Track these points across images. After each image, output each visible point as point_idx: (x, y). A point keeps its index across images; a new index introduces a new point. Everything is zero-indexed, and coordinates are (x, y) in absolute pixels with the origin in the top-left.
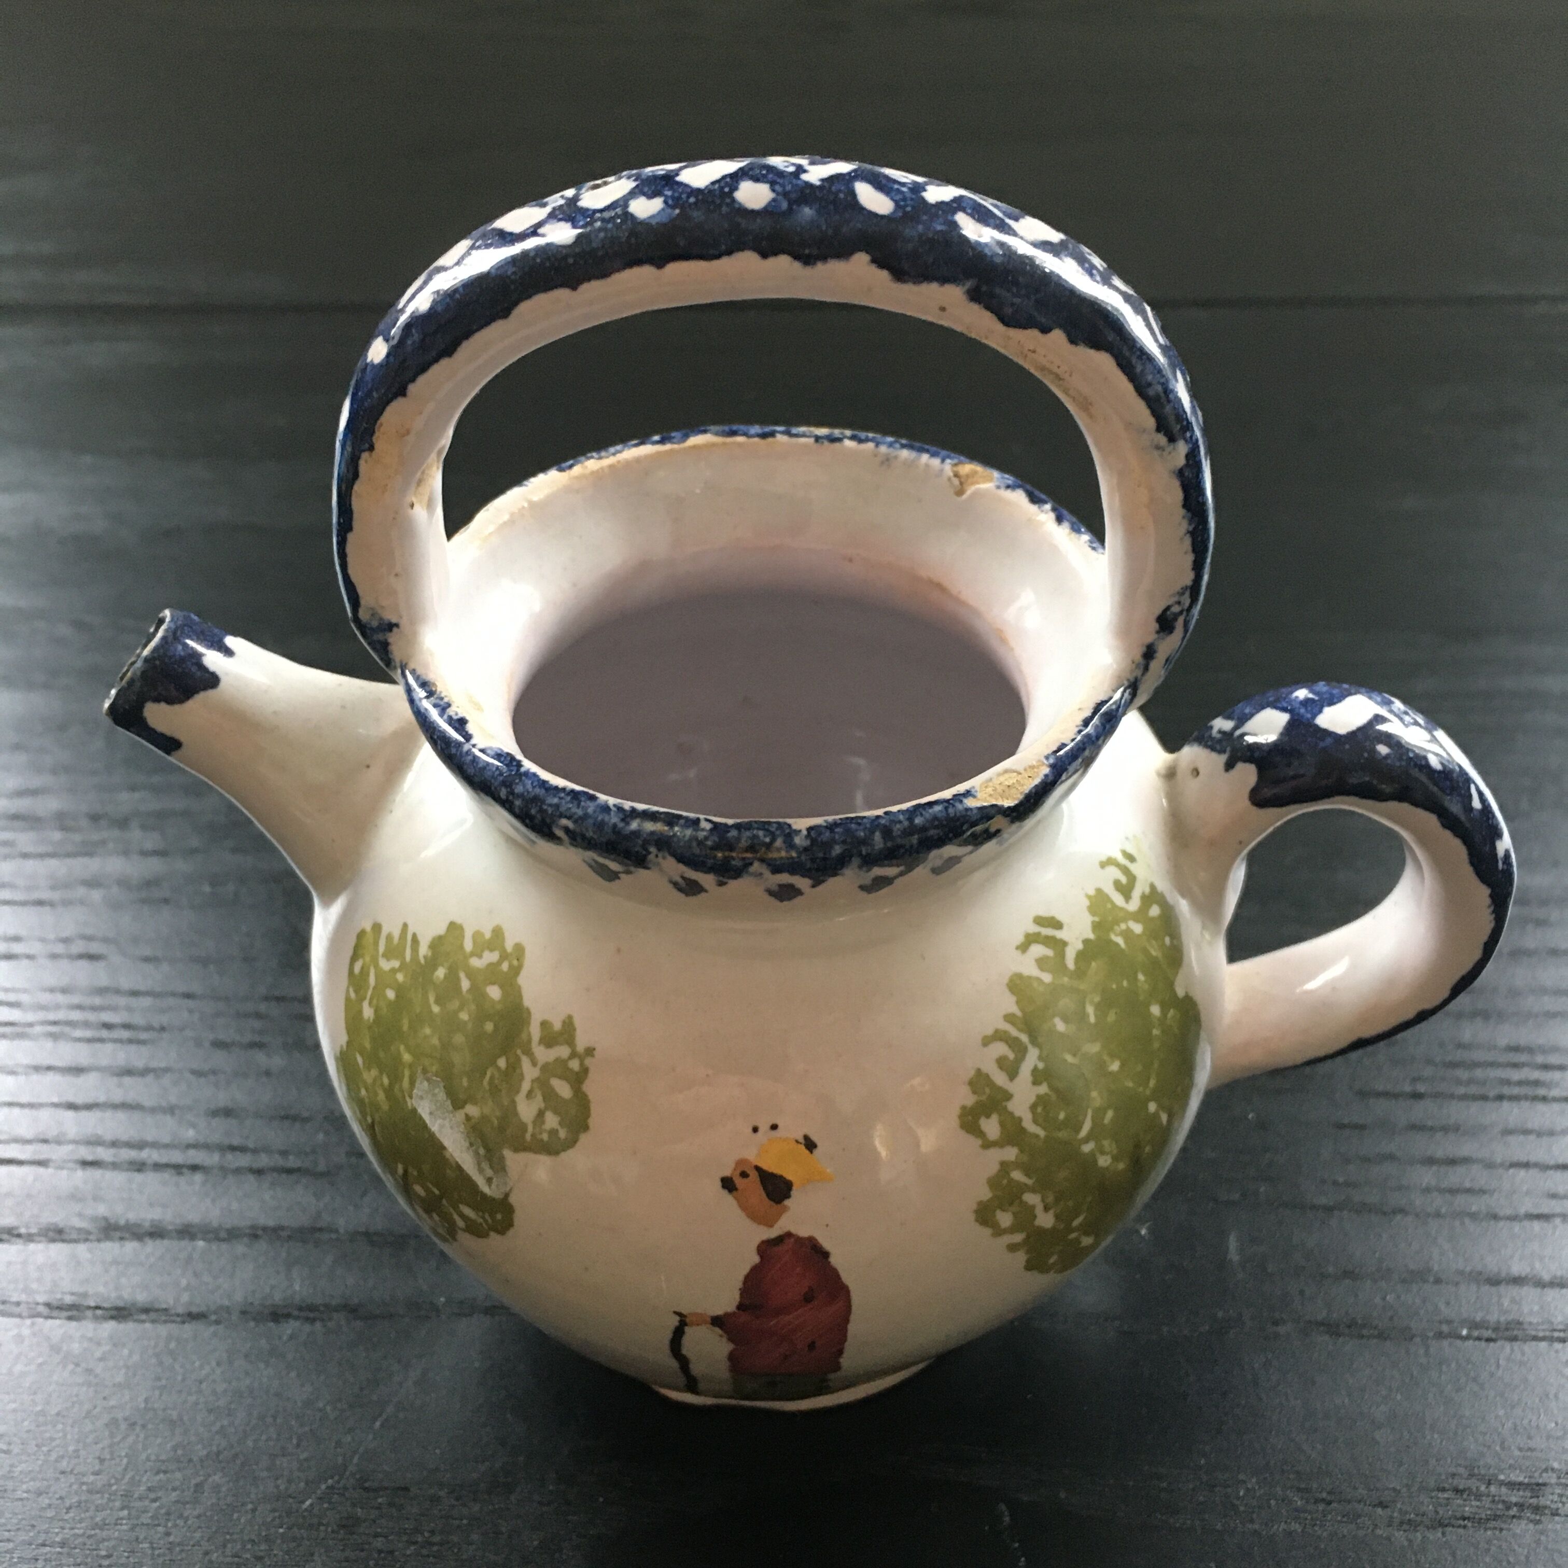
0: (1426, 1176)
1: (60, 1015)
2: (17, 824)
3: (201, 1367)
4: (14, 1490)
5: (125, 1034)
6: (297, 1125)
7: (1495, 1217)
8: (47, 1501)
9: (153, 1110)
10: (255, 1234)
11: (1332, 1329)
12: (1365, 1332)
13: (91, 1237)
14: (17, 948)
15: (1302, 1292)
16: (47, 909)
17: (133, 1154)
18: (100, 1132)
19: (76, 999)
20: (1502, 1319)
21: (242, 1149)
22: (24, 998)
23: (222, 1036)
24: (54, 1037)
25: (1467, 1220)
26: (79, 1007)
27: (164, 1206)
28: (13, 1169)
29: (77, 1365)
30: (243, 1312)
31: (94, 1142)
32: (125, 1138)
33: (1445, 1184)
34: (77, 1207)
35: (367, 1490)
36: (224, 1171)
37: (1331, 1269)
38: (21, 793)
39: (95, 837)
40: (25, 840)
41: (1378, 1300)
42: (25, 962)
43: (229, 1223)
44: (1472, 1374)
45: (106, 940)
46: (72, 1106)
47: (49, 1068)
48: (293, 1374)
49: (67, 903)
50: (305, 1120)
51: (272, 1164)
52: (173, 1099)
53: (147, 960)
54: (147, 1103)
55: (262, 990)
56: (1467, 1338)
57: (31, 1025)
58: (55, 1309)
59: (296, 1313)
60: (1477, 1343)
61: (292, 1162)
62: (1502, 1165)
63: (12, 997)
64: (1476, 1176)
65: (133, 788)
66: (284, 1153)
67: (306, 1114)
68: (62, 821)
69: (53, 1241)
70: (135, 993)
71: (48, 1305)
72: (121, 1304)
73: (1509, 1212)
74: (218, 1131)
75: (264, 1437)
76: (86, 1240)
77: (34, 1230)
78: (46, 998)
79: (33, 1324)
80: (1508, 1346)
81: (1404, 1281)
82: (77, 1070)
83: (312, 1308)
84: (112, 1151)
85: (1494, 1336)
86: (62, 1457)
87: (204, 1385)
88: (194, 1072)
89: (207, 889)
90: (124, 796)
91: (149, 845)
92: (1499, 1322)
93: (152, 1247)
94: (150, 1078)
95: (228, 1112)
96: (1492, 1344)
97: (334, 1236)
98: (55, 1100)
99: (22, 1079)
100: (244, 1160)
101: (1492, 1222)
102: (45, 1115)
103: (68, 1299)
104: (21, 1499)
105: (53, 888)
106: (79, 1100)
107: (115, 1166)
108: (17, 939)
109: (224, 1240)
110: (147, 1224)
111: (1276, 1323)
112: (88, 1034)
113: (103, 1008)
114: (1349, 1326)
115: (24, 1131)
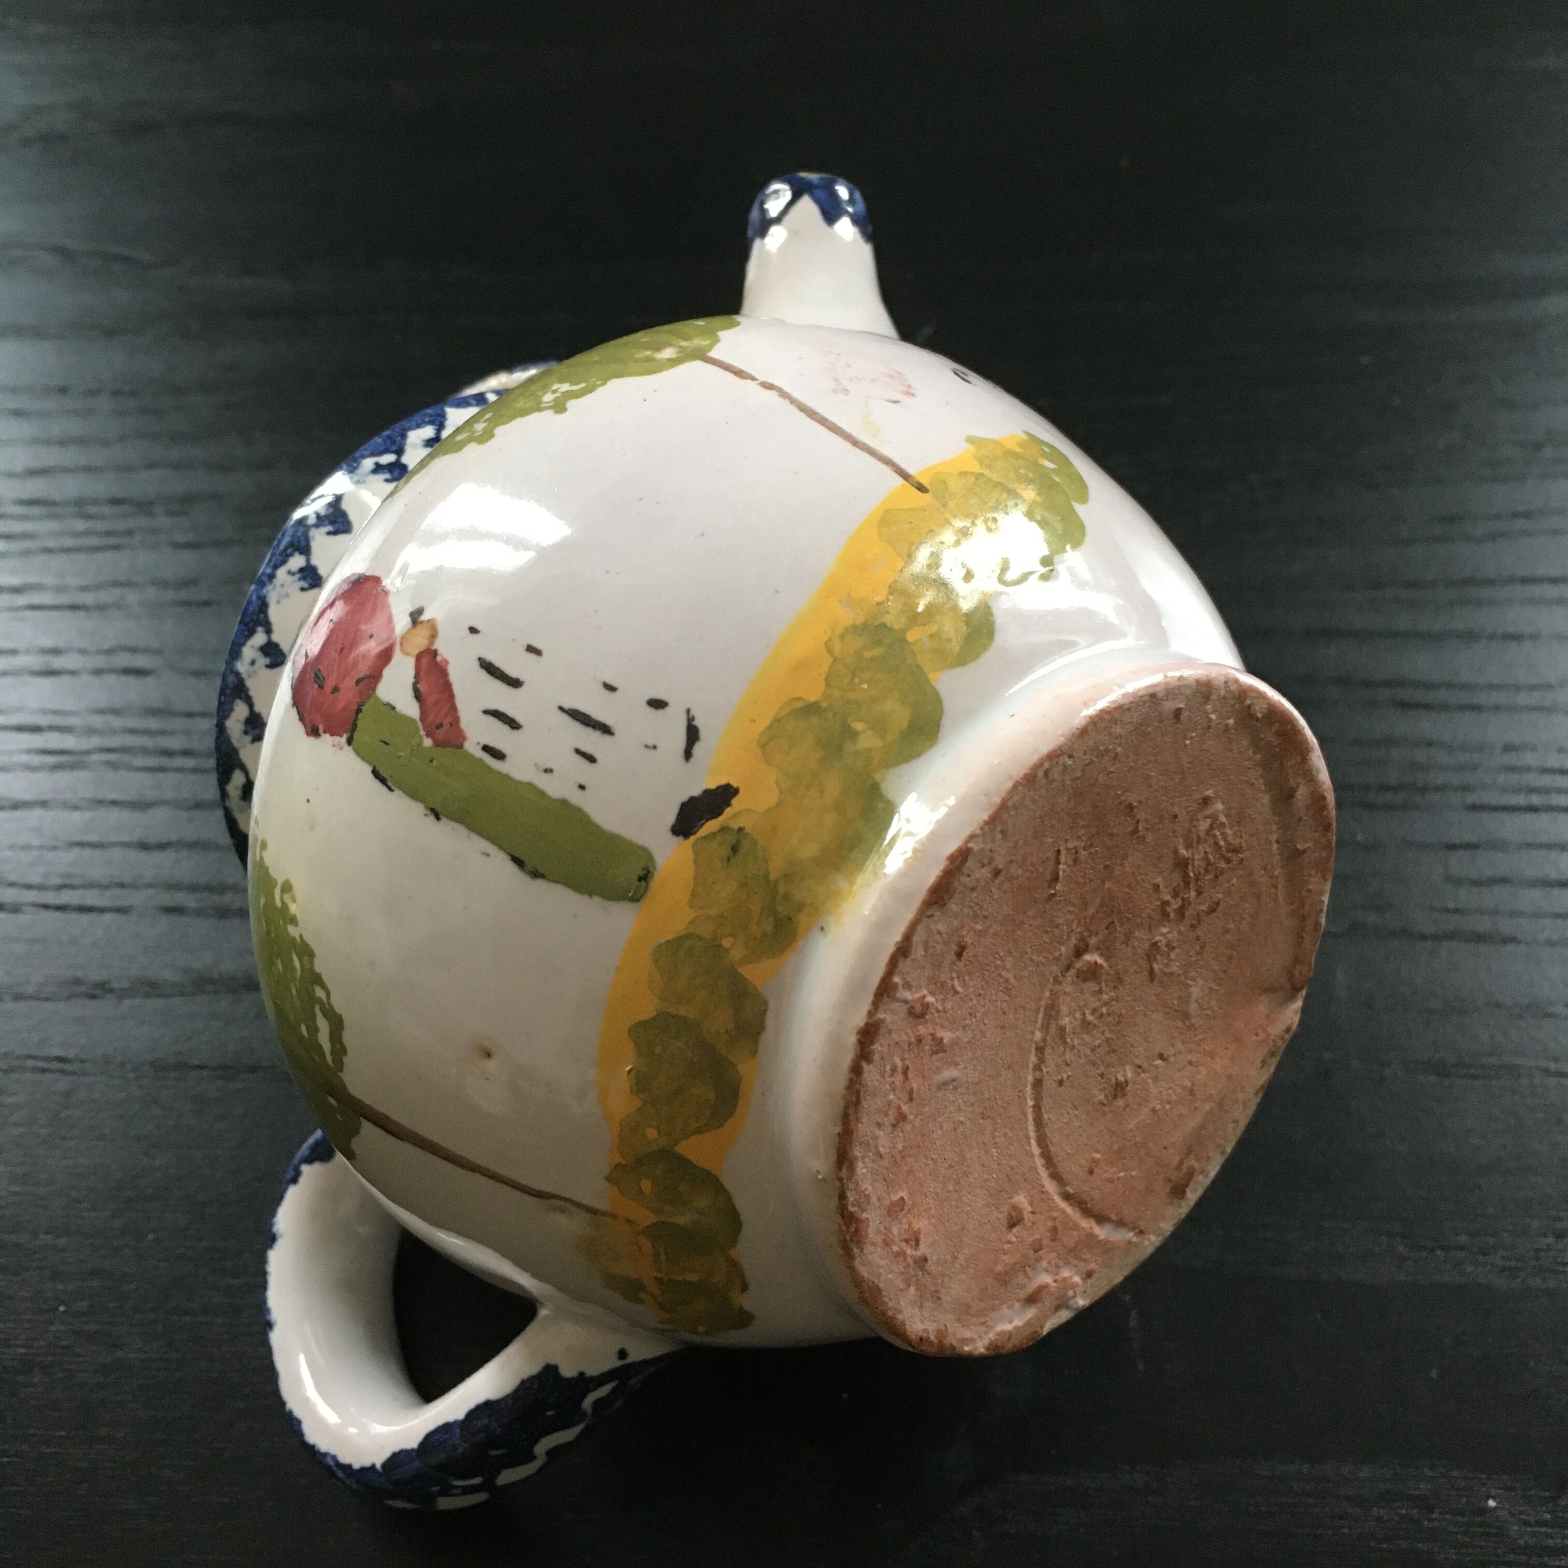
1: (116, 742)
2: (36, 511)
5: (187, 762)
11: (1438, 1068)
12: (1472, 1072)
13: (187, 991)
14: (58, 662)
15: (1410, 1031)
16: (82, 613)
17: (215, 899)
19: (130, 723)
22: (74, 721)
24: (114, 766)
26: (133, 731)
28: (95, 917)
31: (173, 886)
32: (204, 881)
34: (166, 958)
37: (1438, 1005)
41: (1486, 1038)
42: (67, 679)
46: (144, 846)
47: (114, 803)
49: (102, 608)
53: (197, 674)
57: (87, 753)
58: (161, 1069)
63: (60, 721)
65: (152, 466)
68: (82, 507)
69: (147, 996)
70: (190, 715)
71: (153, 1065)
72: (228, 1065)
76: (182, 994)
77: (126, 985)
78: (98, 721)
79: (141, 1087)
81: (1512, 1017)
82: (144, 806)
84: (194, 896)
90: (145, 476)
91: (181, 538)
93: (247, 998)
98: (125, 838)
99: (88, 814)
102: (116, 854)
103: (172, 1058)
105: (85, 589)
106: (150, 839)
107: (200, 913)
110: (240, 976)
111: (1383, 1065)
112: (149, 762)
113: (162, 733)
114: (1456, 1065)
115: (98, 873)
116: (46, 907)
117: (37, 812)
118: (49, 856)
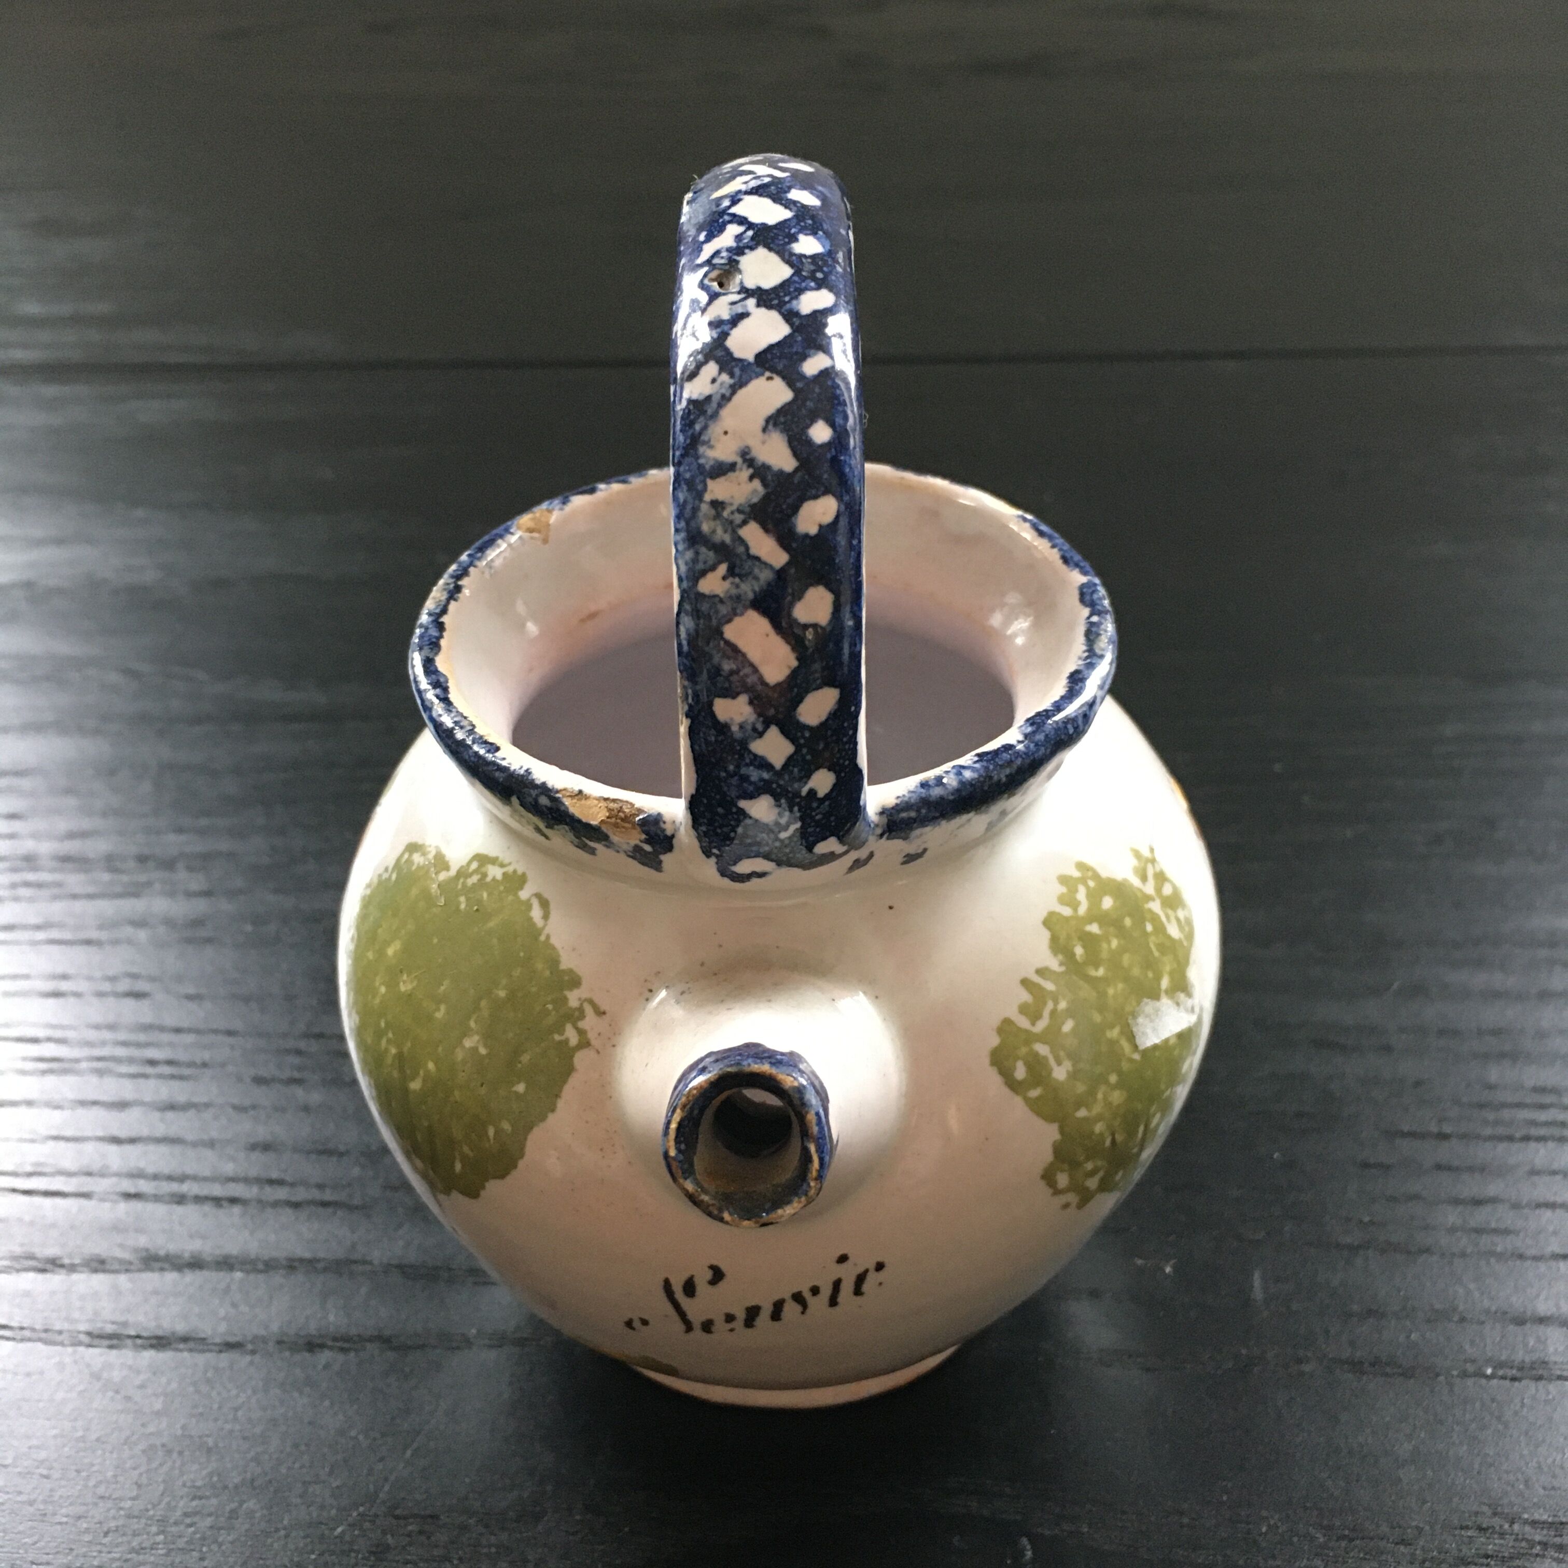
0: (1452, 1217)
1: (106, 1051)
2: (69, 866)
3: (237, 1396)
4: (54, 1514)
5: (167, 1070)
6: (335, 1159)
7: (1521, 1257)
8: (85, 1525)
9: (195, 1144)
10: (292, 1265)
11: (1356, 1366)
12: (1388, 1370)
13: (132, 1267)
14: (64, 986)
15: (1327, 1332)
16: (95, 948)
17: (175, 1187)
18: (142, 1164)
19: (122, 1036)
20: (1527, 1359)
21: (280, 1182)
22: (70, 1034)
23: (263, 1072)
24: (100, 1073)
25: (1493, 1260)
26: (125, 1044)
27: (203, 1237)
28: (58, 1201)
29: (117, 1392)
30: (279, 1342)
31: (138, 1174)
32: (166, 1171)
33: (1472, 1224)
34: (119, 1239)
35: (397, 1517)
36: (262, 1204)
37: (1355, 1308)
38: (71, 835)
39: (143, 878)
40: (75, 881)
41: (1402, 1339)
42: (72, 1000)
43: (266, 1254)
44: (1496, 1413)
45: (152, 979)
46: (116, 1140)
47: (95, 1103)
48: (327, 1403)
49: (115, 942)
50: (341, 1155)
51: (310, 1197)
52: (214, 1134)
53: (190, 997)
54: (190, 1137)
55: (301, 1027)
56: (1493, 1376)
57: (77, 1061)
58: (97, 1338)
59: (330, 1343)
60: (1502, 1382)
61: (328, 1196)
62: (1528, 1205)
63: (58, 1034)
64: (1502, 1216)
65: (180, 830)
66: (321, 1187)
67: (342, 1148)
68: (111, 862)
69: (95, 1271)
70: (178, 1031)
71: (89, 1334)
72: (160, 1333)
73: (1533, 1252)
74: (256, 1165)
75: (297, 1465)
76: (127, 1271)
77: (77, 1261)
78: (92, 1035)
79: (75, 1352)
80: (1532, 1385)
81: (1429, 1321)
82: (121, 1105)
83: (346, 1339)
84: (154, 1184)
85: (1519, 1375)
86: (101, 1482)
87: (240, 1413)
88: (236, 1108)
89: (249, 928)
90: (172, 837)
91: (194, 886)
92: (1523, 1361)
93: (190, 1278)
94: (191, 1113)
95: (266, 1147)
96: (1516, 1384)
97: (368, 1268)
98: (100, 1133)
99: (67, 1113)
100: (282, 1193)
101: (1518, 1262)
102: (89, 1147)
103: (110, 1329)
104: (60, 1523)
105: (101, 927)
106: (123, 1134)
107: (157, 1198)
108: (65, 977)
109: (261, 1272)
110: (187, 1255)
111: (1299, 1361)
112: (133, 1069)
113: (147, 1045)
114: (1373, 1365)
115: (68, 1164)
116: (14, 1190)
117: (23, 1110)
118: (27, 1146)
